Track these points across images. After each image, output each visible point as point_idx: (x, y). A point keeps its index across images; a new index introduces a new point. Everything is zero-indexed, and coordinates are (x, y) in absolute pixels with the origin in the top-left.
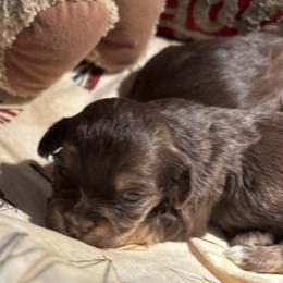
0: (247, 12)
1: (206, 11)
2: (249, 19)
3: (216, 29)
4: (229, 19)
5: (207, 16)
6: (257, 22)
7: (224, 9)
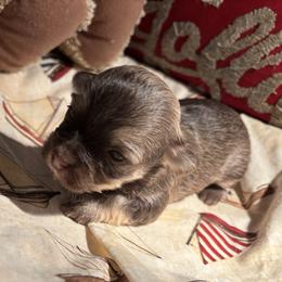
0: (206, 49)
1: (173, 42)
2: (207, 54)
3: (179, 59)
4: (190, 53)
5: (173, 46)
6: (214, 60)
7: (188, 43)
